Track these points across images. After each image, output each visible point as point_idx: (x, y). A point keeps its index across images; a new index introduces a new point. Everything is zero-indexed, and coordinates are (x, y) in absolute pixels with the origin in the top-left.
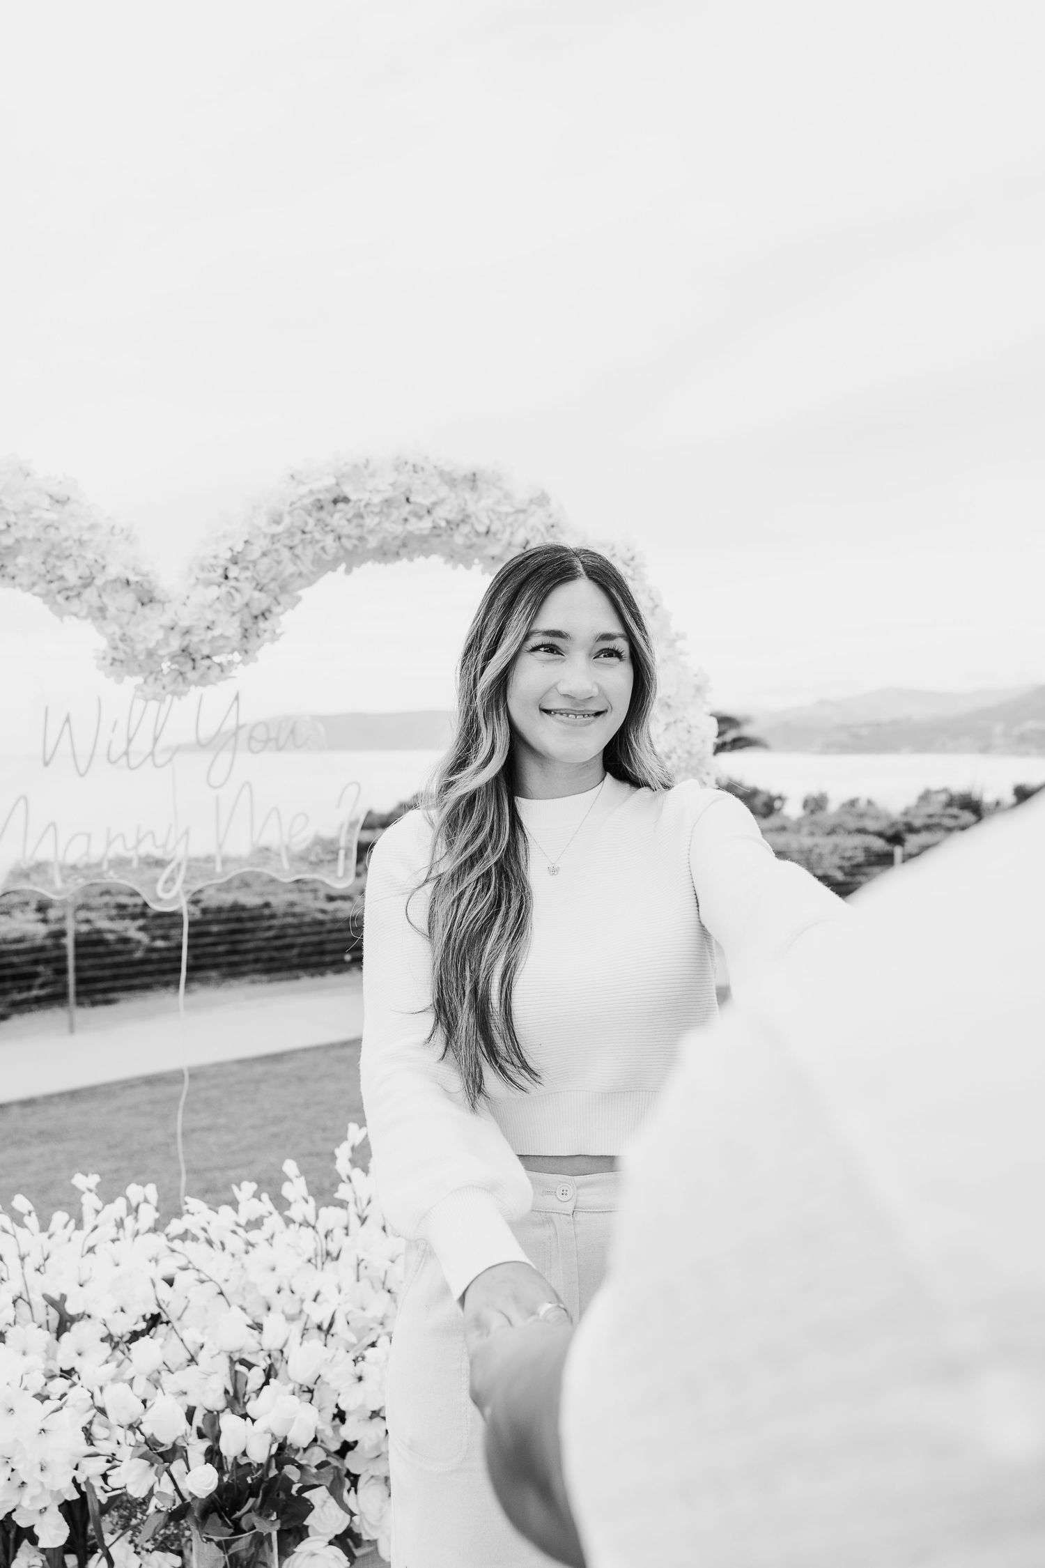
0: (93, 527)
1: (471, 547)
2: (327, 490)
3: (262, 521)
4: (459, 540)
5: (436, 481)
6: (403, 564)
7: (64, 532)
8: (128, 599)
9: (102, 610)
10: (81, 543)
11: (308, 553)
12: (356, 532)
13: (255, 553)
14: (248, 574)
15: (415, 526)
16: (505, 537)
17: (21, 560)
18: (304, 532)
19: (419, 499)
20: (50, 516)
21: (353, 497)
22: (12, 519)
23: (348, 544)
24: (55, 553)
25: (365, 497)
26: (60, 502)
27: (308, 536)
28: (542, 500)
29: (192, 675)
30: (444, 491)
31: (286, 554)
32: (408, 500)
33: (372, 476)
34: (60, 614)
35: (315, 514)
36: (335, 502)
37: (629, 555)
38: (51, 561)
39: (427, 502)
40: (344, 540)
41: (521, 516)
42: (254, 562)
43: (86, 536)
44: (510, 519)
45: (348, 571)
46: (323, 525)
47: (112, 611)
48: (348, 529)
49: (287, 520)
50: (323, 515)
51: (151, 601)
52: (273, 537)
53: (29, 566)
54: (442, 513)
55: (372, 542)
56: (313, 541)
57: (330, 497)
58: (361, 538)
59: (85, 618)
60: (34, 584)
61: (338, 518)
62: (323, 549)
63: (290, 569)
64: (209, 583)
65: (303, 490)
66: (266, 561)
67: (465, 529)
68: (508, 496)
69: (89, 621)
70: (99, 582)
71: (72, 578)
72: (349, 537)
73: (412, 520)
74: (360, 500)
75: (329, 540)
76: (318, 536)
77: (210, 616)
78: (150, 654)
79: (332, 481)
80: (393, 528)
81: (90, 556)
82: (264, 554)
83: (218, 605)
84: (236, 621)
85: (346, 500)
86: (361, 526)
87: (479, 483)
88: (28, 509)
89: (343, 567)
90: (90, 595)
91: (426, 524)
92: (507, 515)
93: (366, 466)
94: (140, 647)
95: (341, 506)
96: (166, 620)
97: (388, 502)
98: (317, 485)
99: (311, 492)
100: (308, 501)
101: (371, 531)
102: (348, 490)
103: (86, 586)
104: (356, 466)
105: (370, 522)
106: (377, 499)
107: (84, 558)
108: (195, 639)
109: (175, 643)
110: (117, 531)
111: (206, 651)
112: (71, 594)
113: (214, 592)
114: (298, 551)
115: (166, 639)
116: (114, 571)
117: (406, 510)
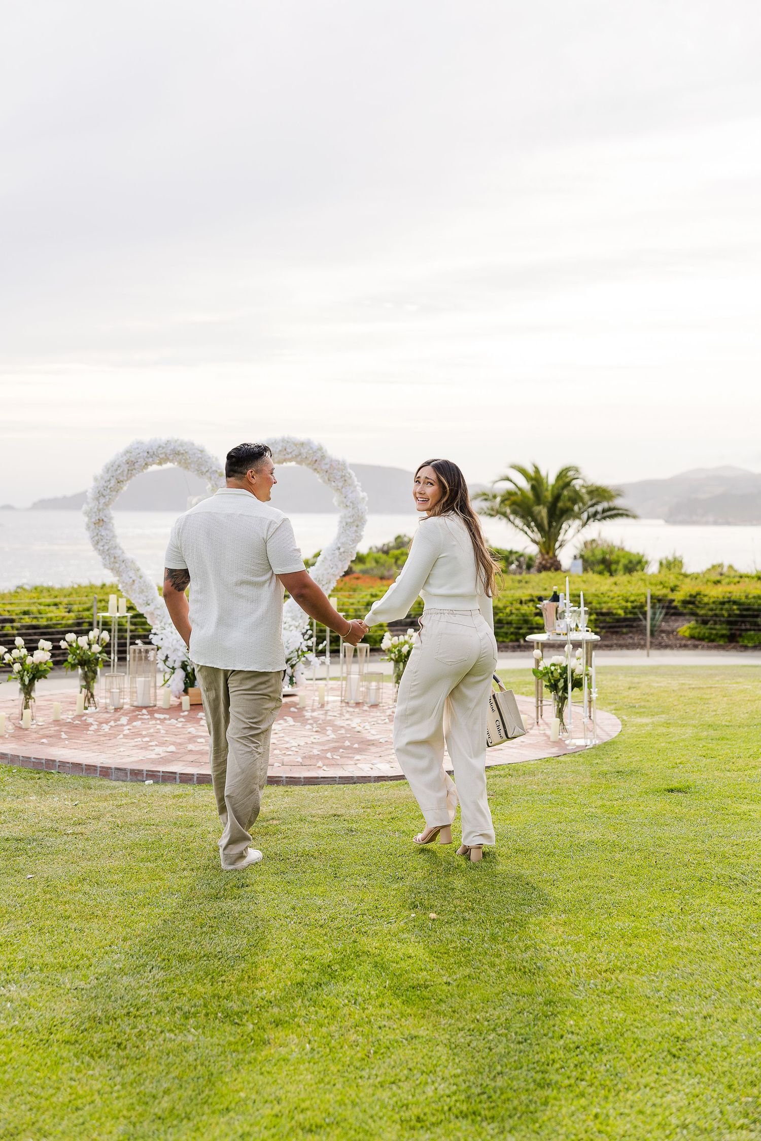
0: (209, 458)
4: (298, 459)
7: (202, 459)
8: (217, 475)
9: (210, 477)
10: (207, 462)
15: (287, 456)
16: (310, 459)
17: (192, 466)
19: (287, 450)
20: (200, 456)
22: (191, 456)
28: (320, 449)
30: (295, 448)
37: (343, 464)
38: (199, 466)
41: (315, 453)
47: (213, 478)
53: (194, 467)
54: (294, 453)
60: (194, 471)
67: (300, 457)
68: (311, 448)
69: (207, 480)
70: (210, 471)
71: (205, 470)
80: (282, 457)
81: (209, 465)
87: (304, 445)
88: (195, 454)
90: (208, 474)
91: (290, 456)
92: (311, 453)
97: (280, 451)
103: (207, 472)
106: (278, 450)
107: (206, 465)
112: (202, 473)
116: (214, 468)
117: (285, 453)
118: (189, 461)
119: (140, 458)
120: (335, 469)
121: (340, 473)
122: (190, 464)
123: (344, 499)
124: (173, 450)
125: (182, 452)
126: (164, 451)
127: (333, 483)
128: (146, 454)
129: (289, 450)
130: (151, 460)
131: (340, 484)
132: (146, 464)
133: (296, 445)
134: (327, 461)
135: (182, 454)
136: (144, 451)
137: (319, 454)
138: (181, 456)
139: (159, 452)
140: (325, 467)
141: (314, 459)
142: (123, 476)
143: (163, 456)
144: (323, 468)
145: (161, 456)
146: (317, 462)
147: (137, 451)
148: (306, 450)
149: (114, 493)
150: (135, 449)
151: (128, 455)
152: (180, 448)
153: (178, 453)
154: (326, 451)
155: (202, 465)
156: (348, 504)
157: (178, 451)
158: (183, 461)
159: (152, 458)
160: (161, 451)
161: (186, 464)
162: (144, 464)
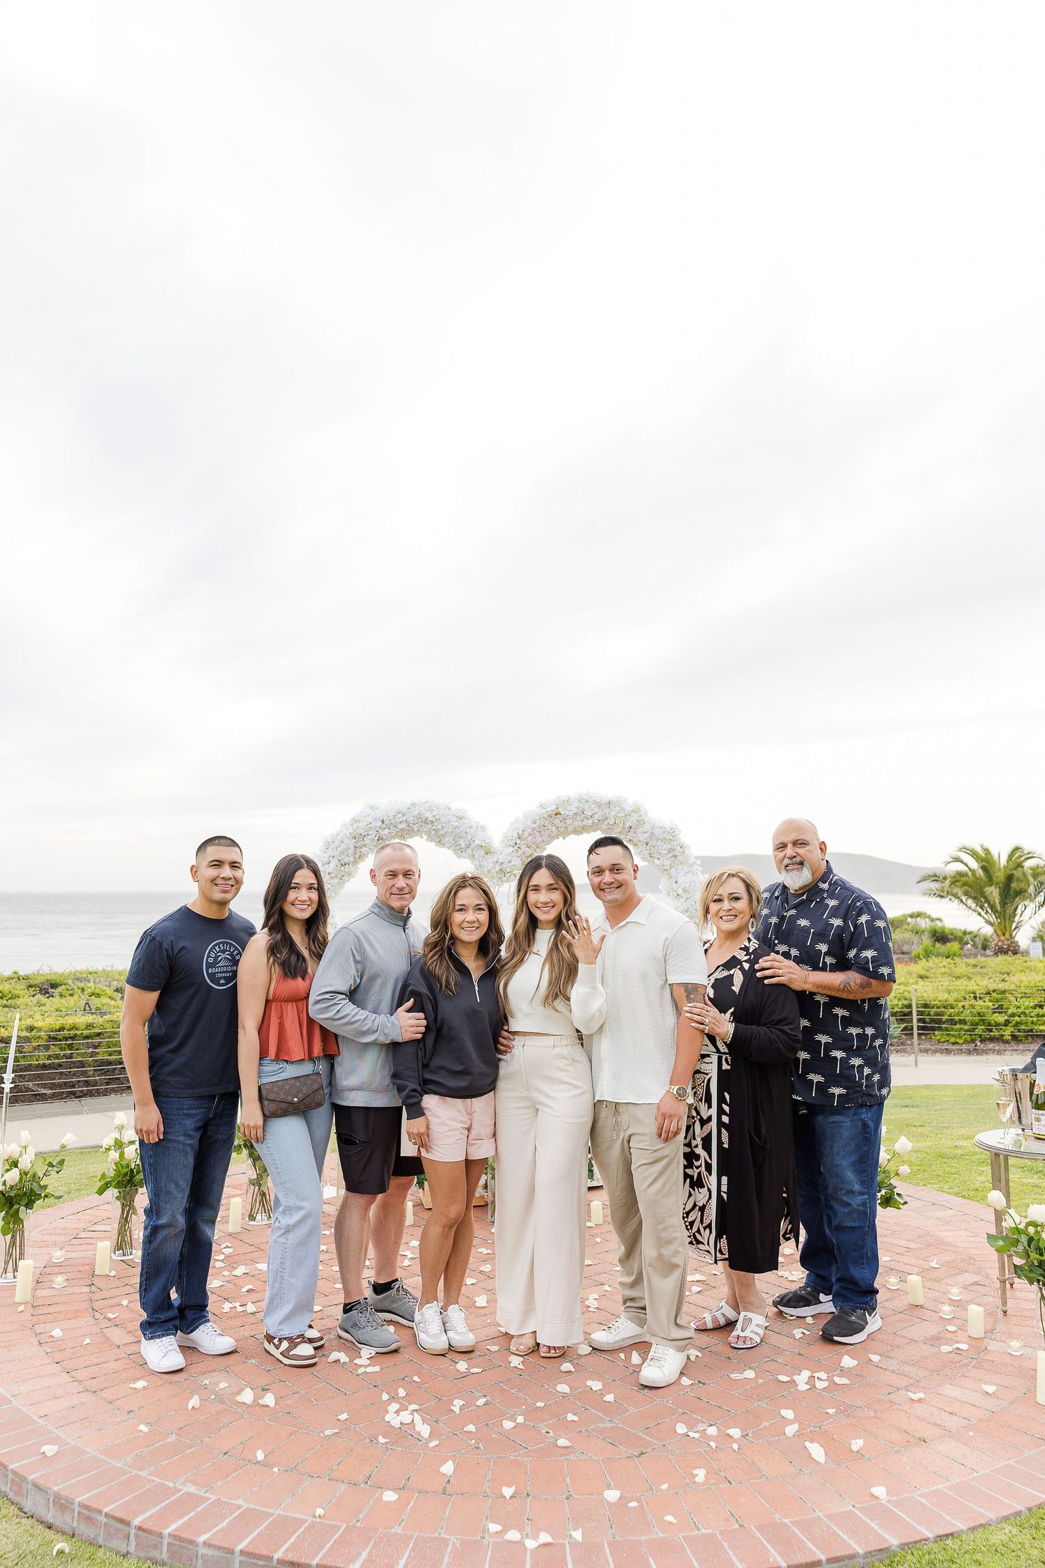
0: (471, 826)
1: (610, 828)
2: (553, 811)
3: (529, 823)
4: (604, 827)
5: (593, 806)
6: (585, 834)
7: (461, 829)
8: (482, 852)
9: (473, 856)
10: (466, 833)
11: (547, 833)
12: (564, 825)
13: (526, 834)
14: (524, 842)
15: (587, 822)
16: (622, 825)
17: (447, 839)
18: (544, 826)
20: (457, 823)
21: (562, 813)
22: (444, 825)
23: (561, 829)
24: (457, 837)
25: (567, 812)
26: (460, 818)
27: (547, 828)
28: (637, 810)
29: (504, 879)
30: (597, 809)
31: (538, 834)
32: (583, 813)
33: (569, 805)
34: (459, 858)
35: (548, 819)
36: (557, 814)
37: (672, 831)
38: (456, 839)
39: (590, 814)
40: (559, 828)
41: (628, 817)
42: (526, 838)
43: (469, 830)
44: (623, 818)
45: (564, 838)
46: (552, 823)
47: (476, 856)
48: (560, 825)
49: (538, 822)
50: (551, 819)
51: (490, 852)
52: (533, 829)
53: (449, 841)
54: (596, 817)
55: (570, 829)
56: (549, 829)
57: (554, 813)
58: (566, 828)
59: (467, 859)
60: (450, 847)
61: (557, 821)
62: (552, 832)
63: (540, 839)
64: (510, 846)
65: (544, 811)
66: (530, 837)
67: (606, 823)
68: (623, 809)
69: (468, 860)
70: (472, 846)
71: (463, 846)
72: (562, 827)
73: (585, 820)
74: (565, 814)
75: (555, 829)
76: (550, 827)
77: (509, 858)
78: (489, 871)
79: (554, 807)
80: (577, 823)
81: (470, 837)
82: (530, 835)
83: (512, 854)
84: (519, 859)
85: (560, 814)
86: (566, 823)
87: (611, 806)
89: (561, 838)
90: (470, 851)
91: (590, 822)
92: (622, 817)
93: (568, 801)
94: (485, 869)
95: (558, 816)
96: (495, 860)
97: (575, 814)
98: (548, 810)
99: (547, 812)
100: (546, 815)
101: (569, 825)
102: (560, 810)
103: (468, 848)
104: (564, 801)
105: (569, 822)
106: (571, 813)
107: (467, 838)
108: (504, 866)
109: (497, 868)
110: (479, 827)
111: (508, 870)
112: (463, 850)
113: (511, 849)
114: (542, 833)
115: (494, 865)
116: (477, 842)
118: (443, 832)
119: (370, 828)
120: (659, 839)
121: (668, 846)
122: (443, 836)
123: (674, 884)
124: (419, 816)
125: (431, 818)
126: (405, 818)
127: (657, 861)
128: (380, 824)
129: (589, 813)
130: (387, 831)
131: (667, 862)
133: (599, 805)
134: (647, 827)
135: (432, 822)
136: (375, 820)
137: (634, 817)
138: (430, 826)
139: (398, 820)
140: (643, 837)
141: (627, 825)
142: (348, 855)
143: (404, 825)
144: (641, 838)
145: (401, 826)
146: (632, 831)
147: (369, 819)
148: (613, 813)
149: (336, 881)
150: (365, 817)
151: (355, 826)
152: (428, 815)
153: (426, 821)
154: (646, 813)
155: (460, 838)
156: (680, 892)
157: (427, 819)
158: (433, 832)
159: (389, 828)
160: (400, 818)
161: (438, 836)
162: (377, 838)
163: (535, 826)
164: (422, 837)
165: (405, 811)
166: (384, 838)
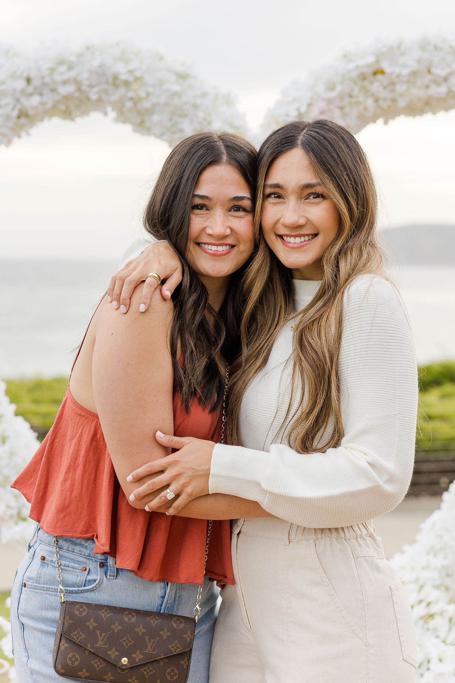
0: (204, 95)
2: (369, 66)
3: (321, 89)
7: (184, 99)
10: (195, 107)
11: (355, 111)
12: (389, 96)
17: (155, 118)
18: (351, 96)
19: (435, 70)
20: (176, 88)
21: (388, 70)
22: (151, 90)
23: (384, 104)
24: (178, 113)
25: (397, 70)
26: (183, 77)
27: (354, 100)
31: (338, 112)
32: (429, 71)
33: (402, 55)
35: (359, 83)
36: (375, 73)
39: (444, 73)
40: (381, 103)
43: (199, 101)
45: (387, 122)
46: (365, 91)
48: (383, 93)
49: (338, 89)
50: (366, 84)
52: (329, 101)
55: (402, 103)
56: (358, 103)
57: (371, 70)
58: (393, 100)
61: (376, 87)
62: (365, 108)
65: (351, 66)
72: (385, 99)
73: (433, 86)
74: (392, 73)
75: (370, 103)
76: (361, 99)
79: (371, 59)
80: (418, 92)
81: (201, 115)
85: (382, 72)
86: (393, 91)
88: (161, 83)
89: (380, 121)
93: (399, 47)
95: (379, 77)
97: (414, 74)
98: (363, 62)
99: (357, 67)
100: (354, 74)
101: (401, 95)
102: (385, 65)
104: (391, 48)
105: (400, 88)
106: (405, 72)
110: (220, 97)
114: (347, 110)
117: (427, 79)
118: (147, 104)
122: (149, 112)
125: (124, 77)
126: (72, 74)
128: (20, 84)
130: (35, 100)
132: (23, 114)
135: (127, 84)
136: (13, 76)
138: (122, 91)
139: (58, 78)
143: (69, 89)
145: (64, 90)
152: (121, 69)
153: (115, 82)
155: (184, 115)
157: (116, 77)
158: (129, 104)
159: (41, 94)
160: (62, 73)
161: (139, 113)
162: (15, 113)
163: (332, 95)
164: (106, 114)
165: (73, 59)
166: (31, 112)
